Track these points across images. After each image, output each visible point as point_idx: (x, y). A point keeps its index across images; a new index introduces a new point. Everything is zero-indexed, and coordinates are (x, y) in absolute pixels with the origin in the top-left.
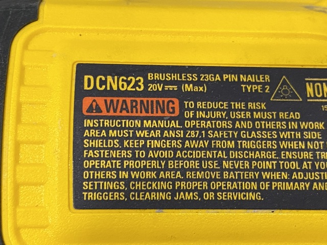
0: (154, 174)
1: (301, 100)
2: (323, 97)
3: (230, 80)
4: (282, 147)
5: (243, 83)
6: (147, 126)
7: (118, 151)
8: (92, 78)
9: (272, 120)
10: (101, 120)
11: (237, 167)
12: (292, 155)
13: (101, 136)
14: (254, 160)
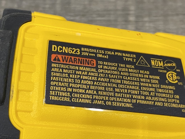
0: (84, 91)
1: (149, 66)
2: (158, 66)
3: (118, 55)
4: (141, 85)
5: (124, 57)
6: (81, 70)
7: (67, 79)
8: (56, 46)
9: (137, 73)
10: (60, 65)
11: (121, 92)
12: (146, 89)
13: (60, 71)
14: (129, 89)
